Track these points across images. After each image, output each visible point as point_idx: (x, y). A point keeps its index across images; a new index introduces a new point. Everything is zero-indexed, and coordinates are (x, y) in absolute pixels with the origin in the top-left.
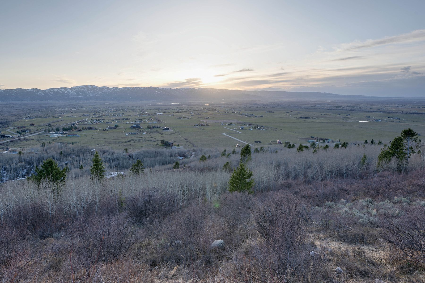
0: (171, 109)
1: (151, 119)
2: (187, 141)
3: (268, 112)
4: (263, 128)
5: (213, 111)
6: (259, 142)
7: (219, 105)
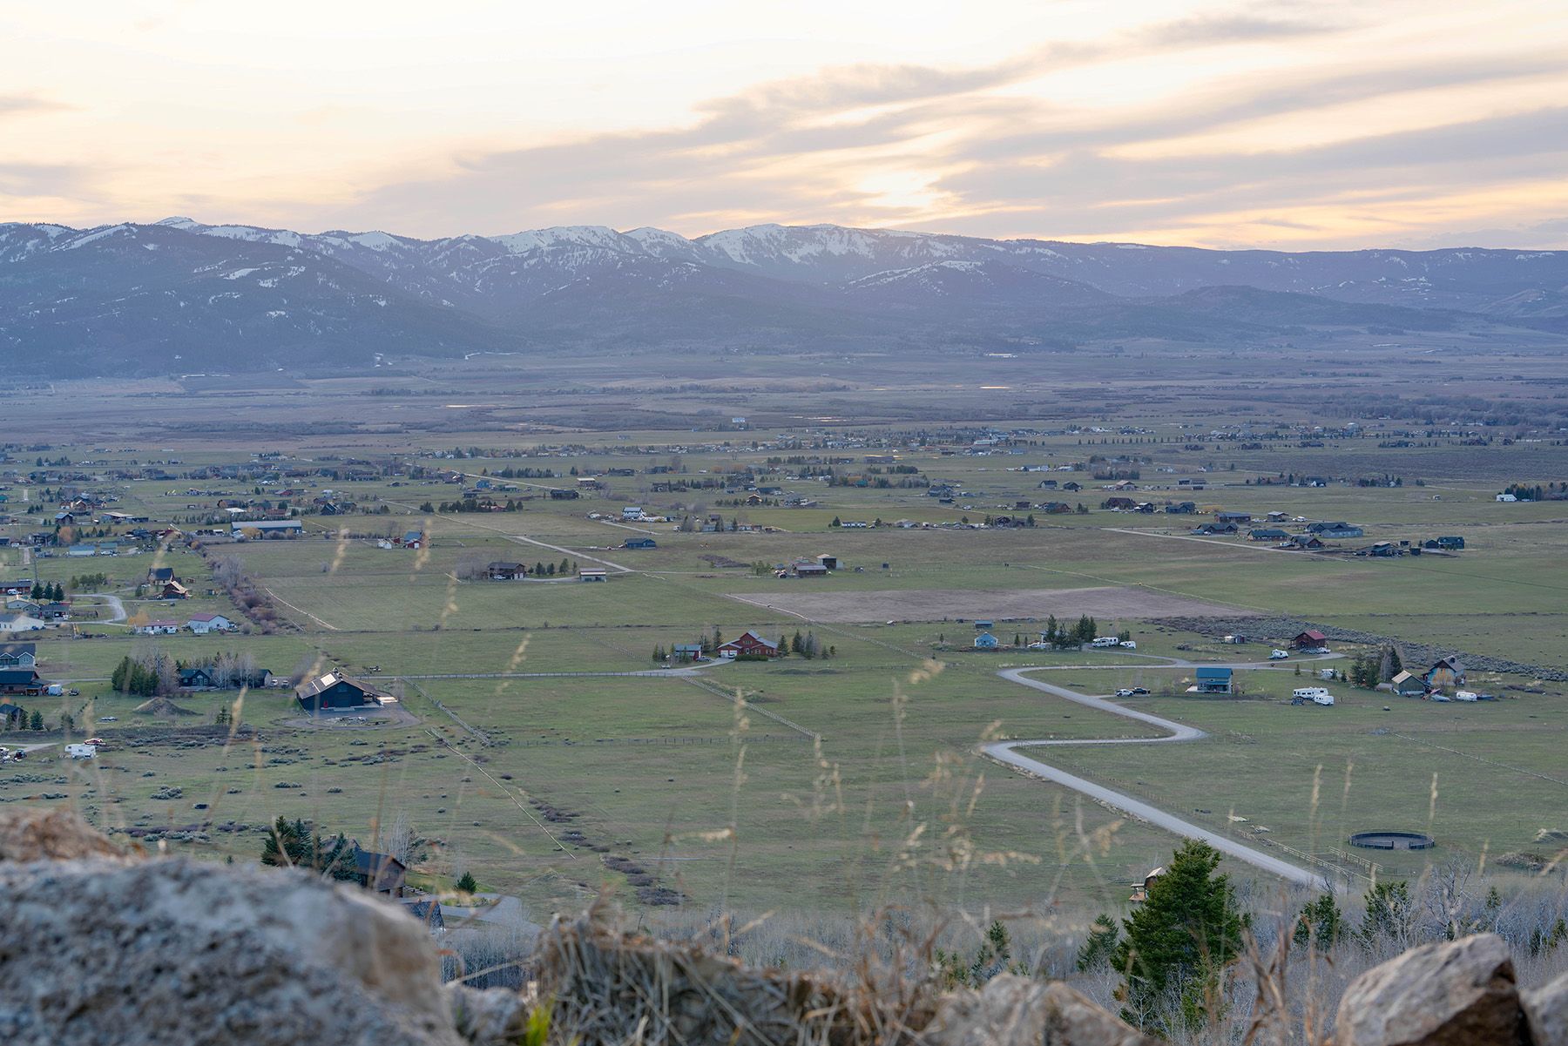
0: (392, 467)
1: (170, 592)
2: (575, 839)
3: (1521, 494)
4: (1458, 684)
5: (883, 484)
6: (1401, 844)
7: (947, 418)
